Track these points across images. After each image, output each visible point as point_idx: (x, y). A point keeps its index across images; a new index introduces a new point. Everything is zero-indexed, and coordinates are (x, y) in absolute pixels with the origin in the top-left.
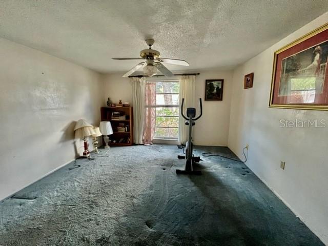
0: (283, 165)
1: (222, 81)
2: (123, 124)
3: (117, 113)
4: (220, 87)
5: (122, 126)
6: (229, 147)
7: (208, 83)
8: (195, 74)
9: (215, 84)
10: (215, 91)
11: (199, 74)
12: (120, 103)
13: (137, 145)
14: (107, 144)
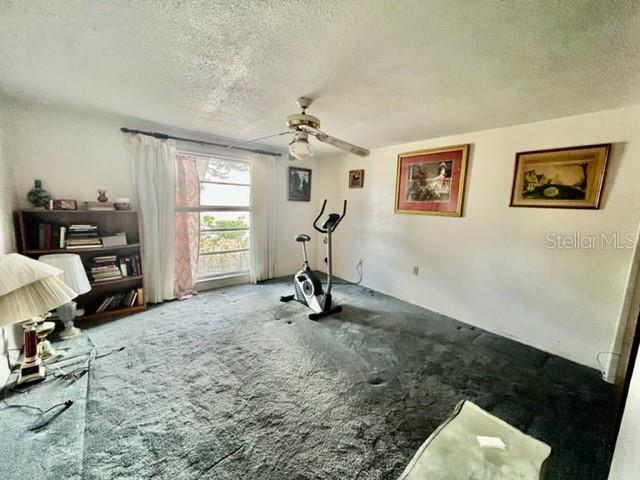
0: (416, 271)
1: (310, 171)
2: (114, 258)
3: (87, 227)
4: (307, 181)
5: (109, 264)
6: (319, 269)
7: (293, 173)
8: (274, 154)
9: (301, 175)
10: (301, 186)
11: (280, 155)
12: (102, 199)
13: (159, 304)
14: (71, 323)
